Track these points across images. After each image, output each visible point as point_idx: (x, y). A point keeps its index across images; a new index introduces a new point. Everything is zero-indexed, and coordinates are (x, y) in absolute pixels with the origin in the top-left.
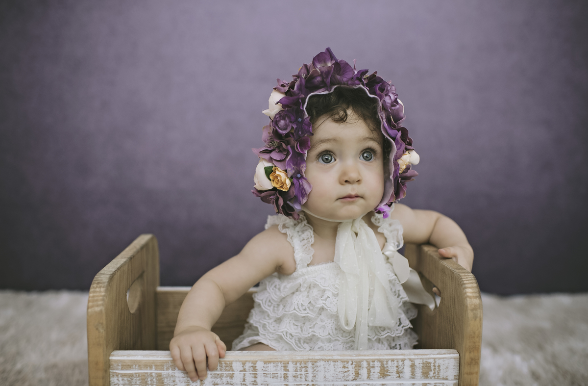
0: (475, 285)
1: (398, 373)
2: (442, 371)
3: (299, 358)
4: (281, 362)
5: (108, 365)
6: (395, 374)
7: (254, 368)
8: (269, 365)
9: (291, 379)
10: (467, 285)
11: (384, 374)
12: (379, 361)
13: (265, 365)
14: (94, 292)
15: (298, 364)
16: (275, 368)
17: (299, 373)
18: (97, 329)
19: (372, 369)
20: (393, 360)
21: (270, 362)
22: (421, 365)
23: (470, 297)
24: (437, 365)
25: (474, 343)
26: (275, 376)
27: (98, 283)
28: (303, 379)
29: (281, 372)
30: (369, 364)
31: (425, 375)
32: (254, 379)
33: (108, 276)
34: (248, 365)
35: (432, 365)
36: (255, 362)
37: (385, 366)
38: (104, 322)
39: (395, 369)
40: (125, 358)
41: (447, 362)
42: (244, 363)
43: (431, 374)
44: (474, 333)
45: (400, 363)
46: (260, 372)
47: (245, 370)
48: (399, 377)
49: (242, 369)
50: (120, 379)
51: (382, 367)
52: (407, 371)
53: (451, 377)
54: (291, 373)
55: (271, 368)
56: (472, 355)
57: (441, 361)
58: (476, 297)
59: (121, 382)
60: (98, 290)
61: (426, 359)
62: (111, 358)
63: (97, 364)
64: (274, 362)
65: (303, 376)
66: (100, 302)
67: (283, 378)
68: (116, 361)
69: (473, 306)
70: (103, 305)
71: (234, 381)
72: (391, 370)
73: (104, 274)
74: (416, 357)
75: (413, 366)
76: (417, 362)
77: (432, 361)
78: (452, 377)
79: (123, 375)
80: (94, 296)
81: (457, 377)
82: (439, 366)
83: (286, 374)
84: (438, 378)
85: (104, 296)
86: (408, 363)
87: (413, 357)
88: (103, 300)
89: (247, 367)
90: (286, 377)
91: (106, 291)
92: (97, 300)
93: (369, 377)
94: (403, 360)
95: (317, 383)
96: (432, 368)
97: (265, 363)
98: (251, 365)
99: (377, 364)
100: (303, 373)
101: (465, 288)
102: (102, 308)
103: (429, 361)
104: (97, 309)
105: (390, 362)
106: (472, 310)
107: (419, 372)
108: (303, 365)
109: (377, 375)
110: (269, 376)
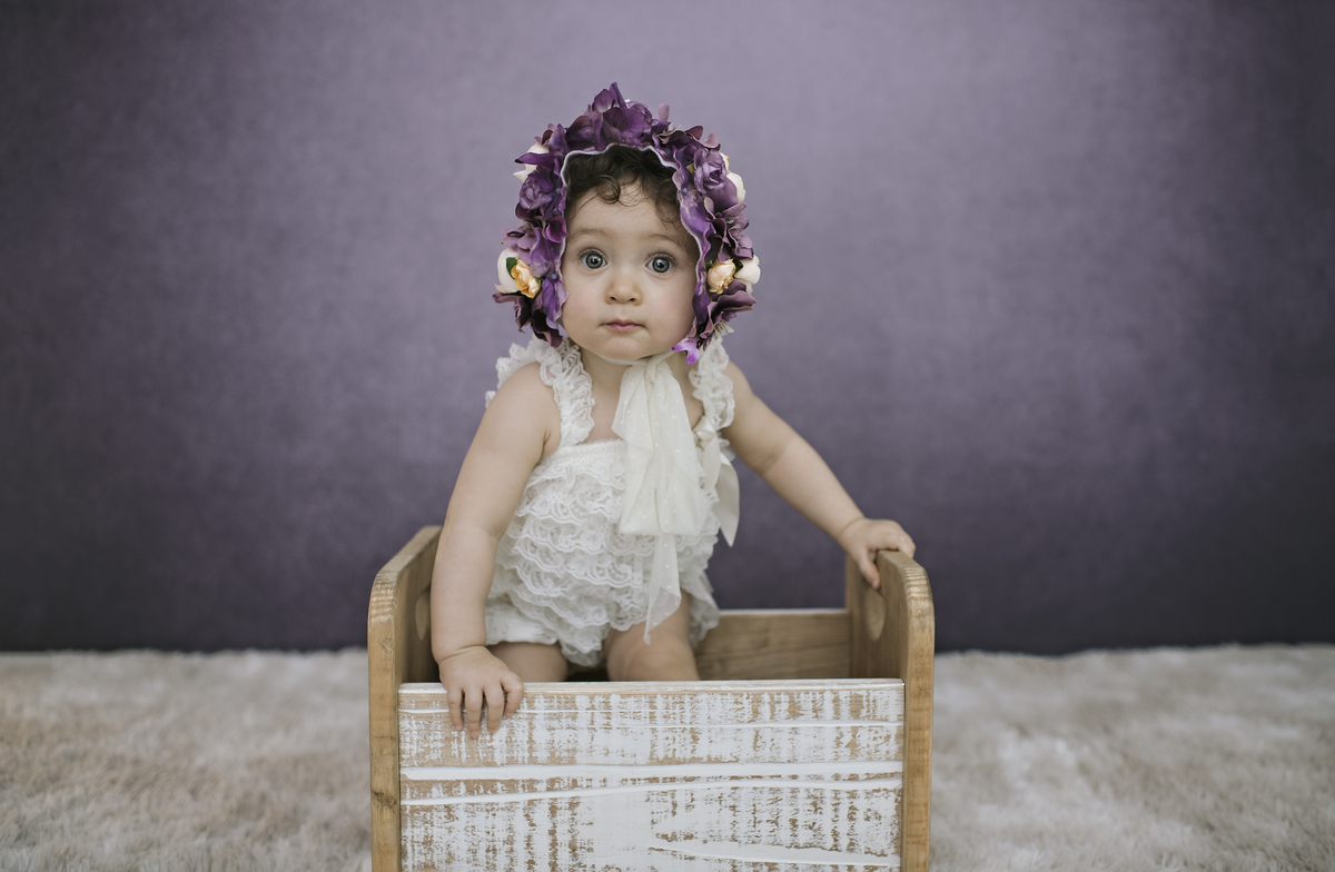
0: (924, 582)
1: (815, 711)
2: (878, 708)
3: (670, 689)
4: (645, 695)
5: (397, 702)
6: (810, 712)
7: (607, 705)
8: (629, 700)
9: (660, 720)
10: (912, 583)
11: (794, 712)
12: (787, 692)
13: (623, 700)
14: (378, 595)
15: (670, 698)
16: (636, 704)
17: (671, 711)
18: (383, 647)
19: (776, 705)
20: (807, 692)
21: (629, 695)
22: (849, 699)
23: (916, 599)
24: (871, 699)
25: (923, 664)
26: (636, 716)
27: (383, 583)
28: (678, 721)
29: (646, 711)
30: (772, 698)
31: (855, 714)
32: (606, 721)
33: (396, 575)
34: (598, 699)
35: (864, 698)
36: (607, 696)
37: (796, 700)
38: (393, 638)
39: (811, 705)
40: (421, 691)
41: (886, 694)
42: (592, 697)
43: (864, 712)
44: (923, 650)
45: (818, 696)
46: (615, 711)
47: (593, 708)
48: (817, 716)
49: (589, 706)
50: (414, 722)
51: (792, 702)
52: (828, 707)
53: (893, 717)
54: (659, 712)
55: (631, 704)
56: (920, 682)
57: (877, 694)
58: (925, 598)
59: (415, 727)
60: (383, 592)
61: (855, 690)
62: (401, 691)
63: (382, 697)
64: (635, 695)
65: (678, 716)
66: (388, 609)
67: (648, 720)
68: (408, 696)
69: (920, 612)
70: (391, 613)
71: (577, 724)
72: (804, 706)
73: (389, 572)
74: (841, 687)
75: (836, 701)
76: (842, 695)
77: (864, 693)
78: (895, 718)
79: (418, 717)
80: (378, 601)
81: (902, 717)
82: (874, 701)
83: (653, 713)
84: (875, 718)
85: (393, 600)
86: (829, 696)
87: (836, 687)
88: (392, 606)
89: (596, 704)
90: (652, 717)
91: (395, 594)
92: (383, 606)
93: (772, 717)
94: (822, 692)
95: (698, 726)
96: (865, 704)
97: (623, 696)
98: (602, 699)
99: (785, 698)
100: (677, 711)
101: (910, 586)
102: (391, 617)
103: (859, 693)
104: (384, 618)
105: (802, 695)
106: (919, 617)
107: (845, 709)
108: (677, 699)
109: (784, 714)
110: (628, 715)
